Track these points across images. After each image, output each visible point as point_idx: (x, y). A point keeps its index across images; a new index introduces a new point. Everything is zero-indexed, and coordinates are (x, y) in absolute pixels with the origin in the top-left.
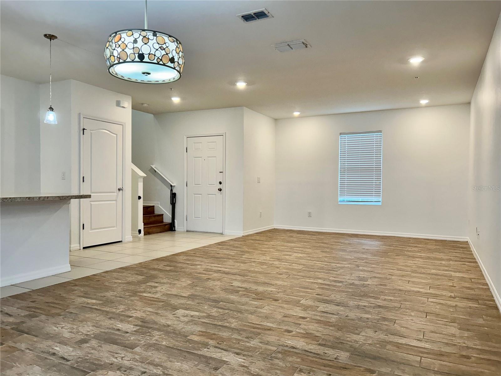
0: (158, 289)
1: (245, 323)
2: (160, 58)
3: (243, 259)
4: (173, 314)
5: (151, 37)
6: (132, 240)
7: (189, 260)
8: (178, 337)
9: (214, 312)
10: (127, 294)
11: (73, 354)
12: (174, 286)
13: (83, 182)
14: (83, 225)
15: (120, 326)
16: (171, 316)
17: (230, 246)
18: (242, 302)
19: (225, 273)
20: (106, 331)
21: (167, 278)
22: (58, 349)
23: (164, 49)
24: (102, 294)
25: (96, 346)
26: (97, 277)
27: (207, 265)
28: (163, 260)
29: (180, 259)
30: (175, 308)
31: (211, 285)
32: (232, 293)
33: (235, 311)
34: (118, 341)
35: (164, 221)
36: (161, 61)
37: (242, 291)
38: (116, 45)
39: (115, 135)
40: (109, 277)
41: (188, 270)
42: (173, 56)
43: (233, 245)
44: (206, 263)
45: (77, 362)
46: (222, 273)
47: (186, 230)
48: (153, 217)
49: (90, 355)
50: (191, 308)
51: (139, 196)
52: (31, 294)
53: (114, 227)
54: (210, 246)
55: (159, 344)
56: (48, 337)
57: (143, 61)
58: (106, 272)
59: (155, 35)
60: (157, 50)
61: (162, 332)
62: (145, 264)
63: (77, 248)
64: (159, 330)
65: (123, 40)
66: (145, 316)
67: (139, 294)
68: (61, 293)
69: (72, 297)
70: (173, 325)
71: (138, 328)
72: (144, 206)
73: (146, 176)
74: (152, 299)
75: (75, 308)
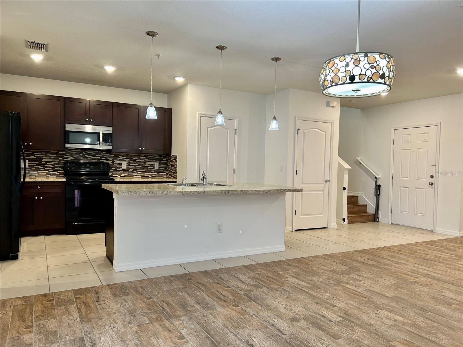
0: (361, 283)
1: (458, 344)
2: (371, 76)
3: (458, 265)
4: (376, 314)
5: (362, 59)
6: (337, 227)
7: (393, 257)
8: (380, 340)
9: (421, 321)
10: (332, 282)
11: (287, 329)
12: (377, 283)
13: (296, 174)
14: (295, 210)
15: (325, 313)
16: (373, 316)
17: (443, 247)
18: (455, 317)
19: (434, 278)
20: (313, 314)
21: (370, 272)
22: (276, 321)
23: (375, 67)
24: (310, 278)
25: (305, 327)
26: (306, 261)
27: (414, 266)
28: (366, 253)
29: (383, 254)
30: (378, 307)
31: (418, 290)
32: (443, 304)
33: (445, 326)
34: (323, 327)
35: (368, 211)
36: (371, 79)
37: (455, 304)
38: (329, 71)
39: (324, 133)
40: (315, 262)
41: (392, 268)
42: (384, 72)
43: (446, 246)
44: (413, 264)
45: (290, 338)
46: (431, 278)
47: (390, 223)
48: (356, 206)
49: (300, 334)
50: (395, 312)
51: (344, 187)
52: (257, 266)
53: (321, 214)
54: (417, 244)
55: (361, 342)
56: (269, 308)
57: (354, 82)
58: (314, 257)
59: (366, 56)
60: (368, 69)
61: (364, 329)
62: (348, 254)
63: (290, 230)
64: (361, 326)
65: (336, 65)
66: (347, 308)
67: (342, 284)
68: (278, 270)
69: (287, 276)
70: (375, 325)
71: (342, 319)
72: (349, 196)
73: (351, 168)
74: (354, 292)
75: (289, 286)
